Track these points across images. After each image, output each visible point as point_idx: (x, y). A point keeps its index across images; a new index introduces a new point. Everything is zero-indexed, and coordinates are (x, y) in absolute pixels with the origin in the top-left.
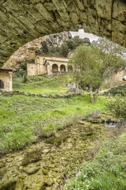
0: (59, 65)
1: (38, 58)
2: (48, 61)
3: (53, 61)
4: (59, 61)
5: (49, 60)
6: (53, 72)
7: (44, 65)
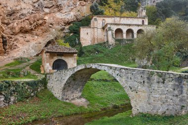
0: (125, 29)
1: (96, 20)
2: (109, 26)
3: (116, 24)
4: (125, 25)
5: (111, 24)
6: (116, 40)
7: (103, 28)
